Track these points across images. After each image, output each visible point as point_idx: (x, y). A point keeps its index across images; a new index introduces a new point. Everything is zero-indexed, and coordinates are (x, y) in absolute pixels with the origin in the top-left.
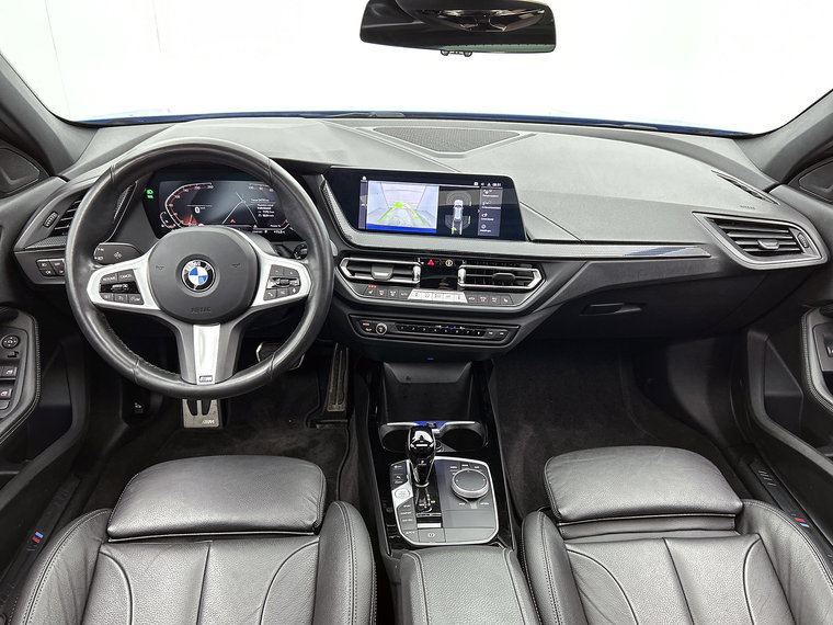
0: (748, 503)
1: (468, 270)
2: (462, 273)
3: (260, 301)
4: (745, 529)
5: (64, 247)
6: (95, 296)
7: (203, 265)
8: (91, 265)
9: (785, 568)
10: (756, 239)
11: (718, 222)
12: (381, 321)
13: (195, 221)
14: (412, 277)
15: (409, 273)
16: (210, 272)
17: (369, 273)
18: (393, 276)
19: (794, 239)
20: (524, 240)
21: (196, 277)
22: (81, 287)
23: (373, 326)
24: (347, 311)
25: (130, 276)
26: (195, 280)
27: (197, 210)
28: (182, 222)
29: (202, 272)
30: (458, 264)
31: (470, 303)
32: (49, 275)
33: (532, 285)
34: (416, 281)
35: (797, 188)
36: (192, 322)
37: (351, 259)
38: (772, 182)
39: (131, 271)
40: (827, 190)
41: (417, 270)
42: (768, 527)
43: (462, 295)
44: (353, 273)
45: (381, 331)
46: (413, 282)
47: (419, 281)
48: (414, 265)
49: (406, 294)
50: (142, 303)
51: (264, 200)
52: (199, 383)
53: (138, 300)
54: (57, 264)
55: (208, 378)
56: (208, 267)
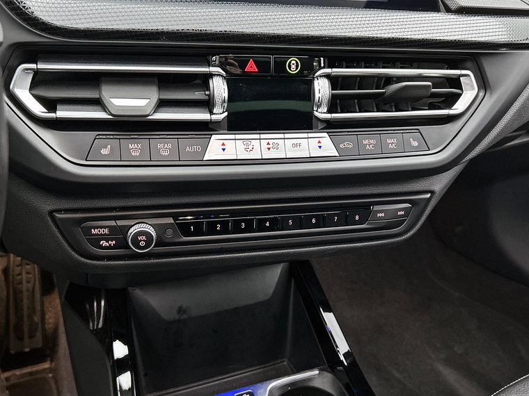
1: (335, 82)
2: (322, 88)
12: (141, 219)
14: (208, 104)
15: (198, 95)
17: (98, 103)
18: (162, 104)
20: (437, 10)
23: (119, 234)
24: (45, 204)
33: (459, 107)
34: (220, 114)
37: (41, 66)
41: (219, 88)
43: (325, 139)
44: (50, 105)
45: (142, 244)
46: (214, 117)
47: (226, 114)
48: (211, 75)
49: (198, 148)
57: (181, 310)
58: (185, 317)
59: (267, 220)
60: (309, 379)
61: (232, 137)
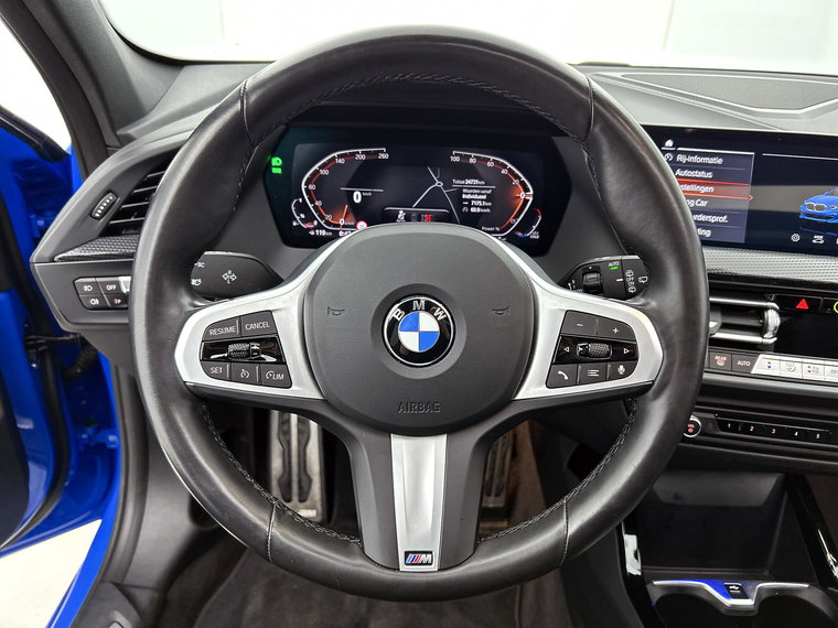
3: (534, 388)
5: (132, 255)
6: (190, 367)
7: (429, 308)
8: (186, 300)
13: (351, 216)
14: (761, 331)
15: (754, 323)
16: (443, 324)
18: (725, 327)
21: (415, 335)
22: (162, 348)
25: (265, 325)
26: (410, 341)
27: (357, 197)
28: (329, 217)
29: (428, 323)
32: (96, 308)
34: (769, 339)
36: (387, 429)
39: (267, 315)
41: (773, 319)
45: (690, 430)
46: (764, 341)
47: (775, 339)
48: (767, 309)
49: (748, 363)
50: (287, 384)
51: (476, 182)
52: (403, 567)
53: (280, 377)
54: (110, 288)
55: (424, 558)
56: (441, 312)
57: (677, 496)
58: (679, 502)
59: (797, 430)
60: (798, 590)
61: (778, 357)
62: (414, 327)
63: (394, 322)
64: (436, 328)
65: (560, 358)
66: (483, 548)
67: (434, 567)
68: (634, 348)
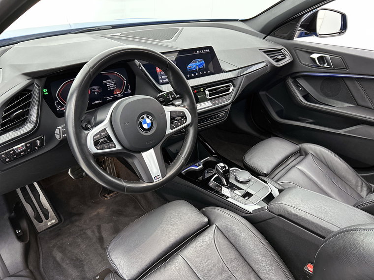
0: (300, 145)
1: (209, 91)
2: (207, 92)
3: (169, 131)
4: (304, 154)
7: (148, 117)
9: (323, 159)
10: (275, 56)
11: (265, 52)
16: (151, 120)
19: (283, 54)
20: (222, 72)
21: (146, 125)
25: (105, 132)
26: (145, 126)
29: (148, 121)
30: (204, 89)
31: (213, 105)
33: (230, 91)
35: (274, 36)
36: (140, 152)
38: (265, 35)
40: (287, 35)
42: (312, 150)
43: (210, 102)
50: (115, 147)
51: (109, 80)
52: (155, 181)
53: (113, 145)
54: (11, 152)
55: (158, 177)
56: (150, 117)
60: (208, 159)
62: (145, 122)
63: (141, 123)
64: (150, 122)
65: (172, 123)
66: (168, 170)
67: (161, 178)
68: (185, 116)
